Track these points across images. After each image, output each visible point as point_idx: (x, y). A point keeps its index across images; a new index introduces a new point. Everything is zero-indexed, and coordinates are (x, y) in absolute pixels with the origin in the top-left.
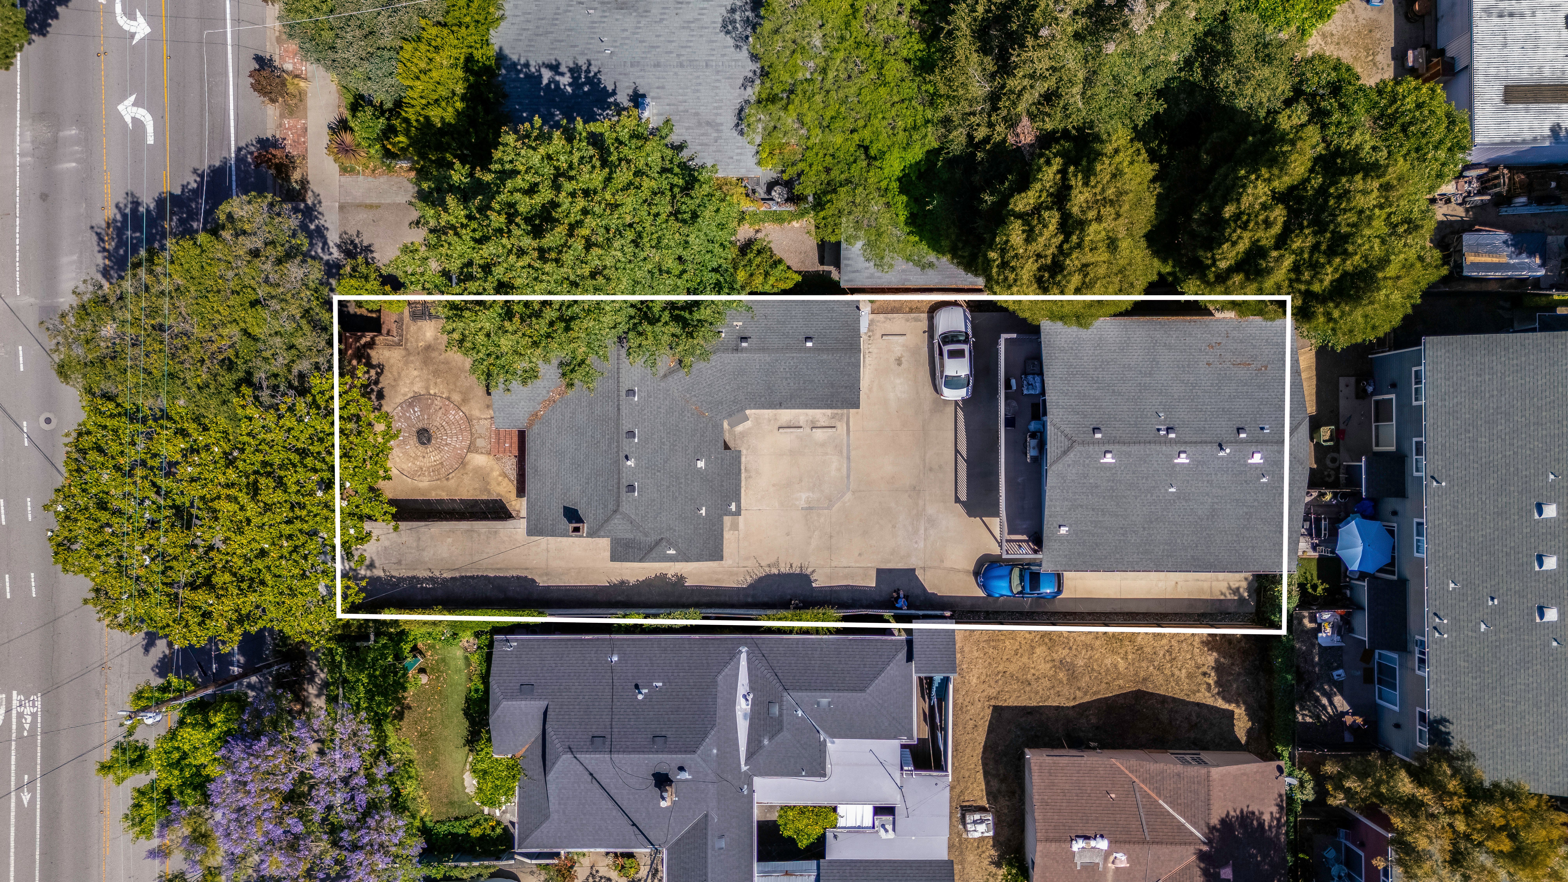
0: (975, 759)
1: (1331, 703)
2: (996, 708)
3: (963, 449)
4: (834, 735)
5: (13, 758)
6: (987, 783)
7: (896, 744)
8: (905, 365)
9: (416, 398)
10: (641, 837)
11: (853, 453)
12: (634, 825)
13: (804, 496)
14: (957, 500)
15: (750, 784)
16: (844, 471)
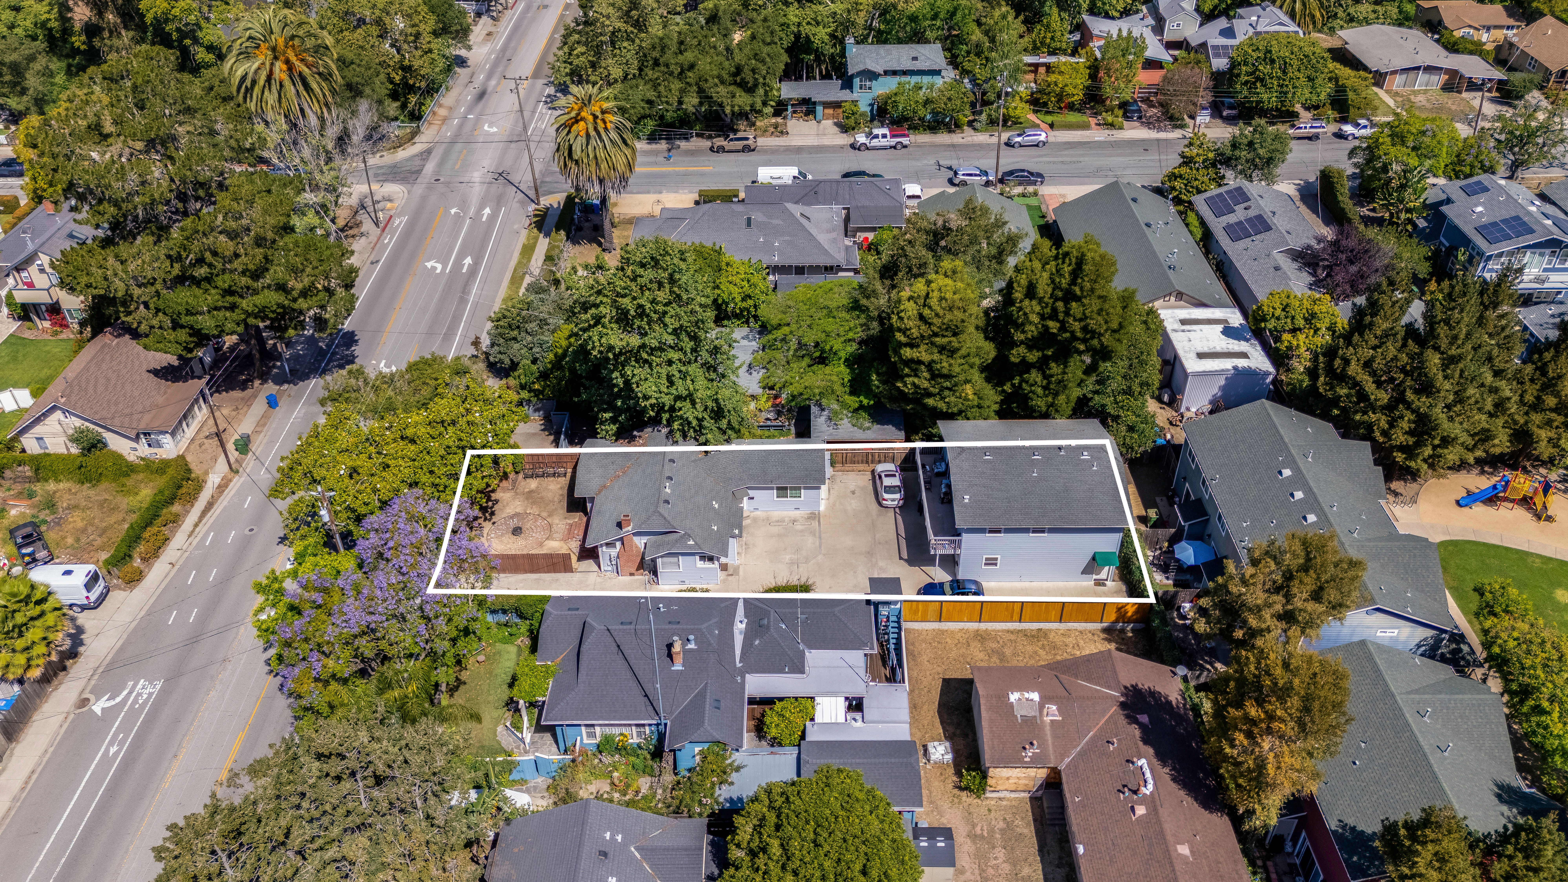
0: (932, 713)
1: (1213, 667)
2: (944, 680)
3: (902, 532)
4: (811, 647)
5: (117, 723)
6: (944, 728)
7: (860, 653)
8: (857, 494)
9: (517, 515)
10: (650, 708)
11: (823, 535)
12: (646, 696)
13: (788, 557)
14: (901, 558)
15: (743, 678)
16: (817, 543)
